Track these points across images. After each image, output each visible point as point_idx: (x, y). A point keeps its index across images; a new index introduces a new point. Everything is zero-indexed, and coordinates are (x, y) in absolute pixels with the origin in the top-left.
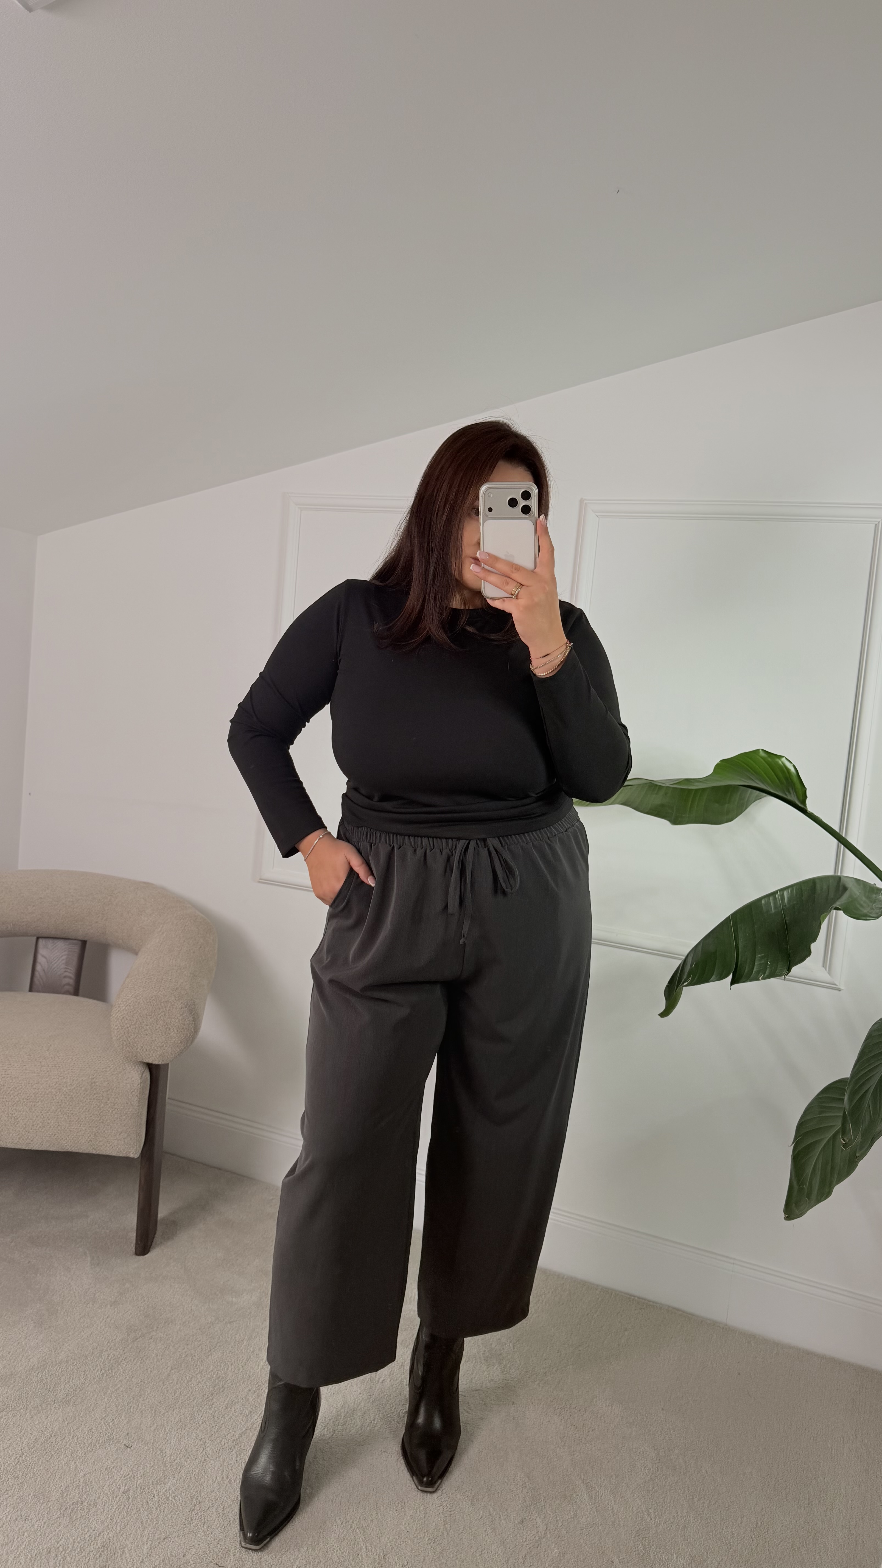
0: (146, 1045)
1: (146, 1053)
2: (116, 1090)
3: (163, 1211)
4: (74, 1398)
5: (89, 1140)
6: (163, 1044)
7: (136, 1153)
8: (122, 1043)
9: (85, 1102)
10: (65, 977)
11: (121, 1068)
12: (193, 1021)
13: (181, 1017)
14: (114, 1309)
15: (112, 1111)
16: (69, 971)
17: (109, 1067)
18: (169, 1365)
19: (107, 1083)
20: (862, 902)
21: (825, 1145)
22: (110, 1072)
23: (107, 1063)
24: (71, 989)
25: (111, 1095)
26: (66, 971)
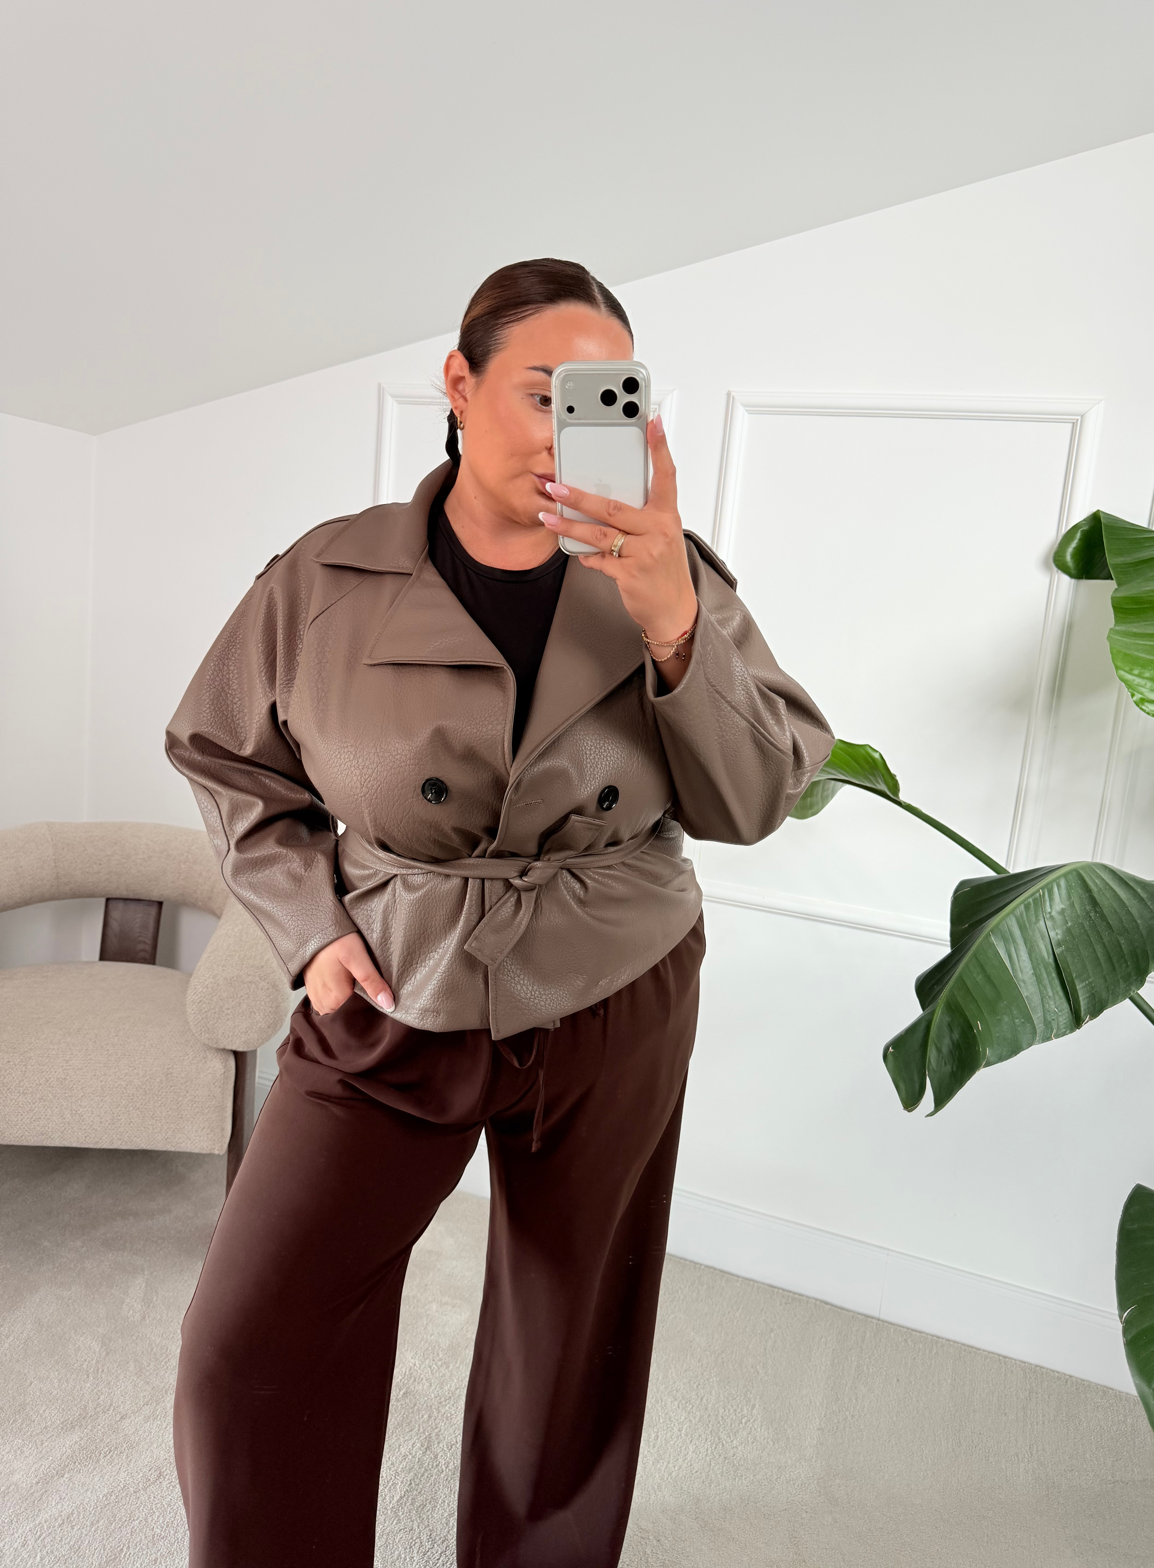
0: (228, 1031)
1: (232, 1040)
2: (196, 1081)
5: (166, 1137)
7: (222, 1148)
8: (200, 1029)
9: (161, 1095)
10: (140, 942)
11: (201, 1056)
15: (192, 1105)
16: (144, 935)
17: (188, 1055)
19: (185, 1073)
22: (189, 1060)
23: (185, 1050)
24: (146, 956)
25: (191, 1087)
26: (140, 936)
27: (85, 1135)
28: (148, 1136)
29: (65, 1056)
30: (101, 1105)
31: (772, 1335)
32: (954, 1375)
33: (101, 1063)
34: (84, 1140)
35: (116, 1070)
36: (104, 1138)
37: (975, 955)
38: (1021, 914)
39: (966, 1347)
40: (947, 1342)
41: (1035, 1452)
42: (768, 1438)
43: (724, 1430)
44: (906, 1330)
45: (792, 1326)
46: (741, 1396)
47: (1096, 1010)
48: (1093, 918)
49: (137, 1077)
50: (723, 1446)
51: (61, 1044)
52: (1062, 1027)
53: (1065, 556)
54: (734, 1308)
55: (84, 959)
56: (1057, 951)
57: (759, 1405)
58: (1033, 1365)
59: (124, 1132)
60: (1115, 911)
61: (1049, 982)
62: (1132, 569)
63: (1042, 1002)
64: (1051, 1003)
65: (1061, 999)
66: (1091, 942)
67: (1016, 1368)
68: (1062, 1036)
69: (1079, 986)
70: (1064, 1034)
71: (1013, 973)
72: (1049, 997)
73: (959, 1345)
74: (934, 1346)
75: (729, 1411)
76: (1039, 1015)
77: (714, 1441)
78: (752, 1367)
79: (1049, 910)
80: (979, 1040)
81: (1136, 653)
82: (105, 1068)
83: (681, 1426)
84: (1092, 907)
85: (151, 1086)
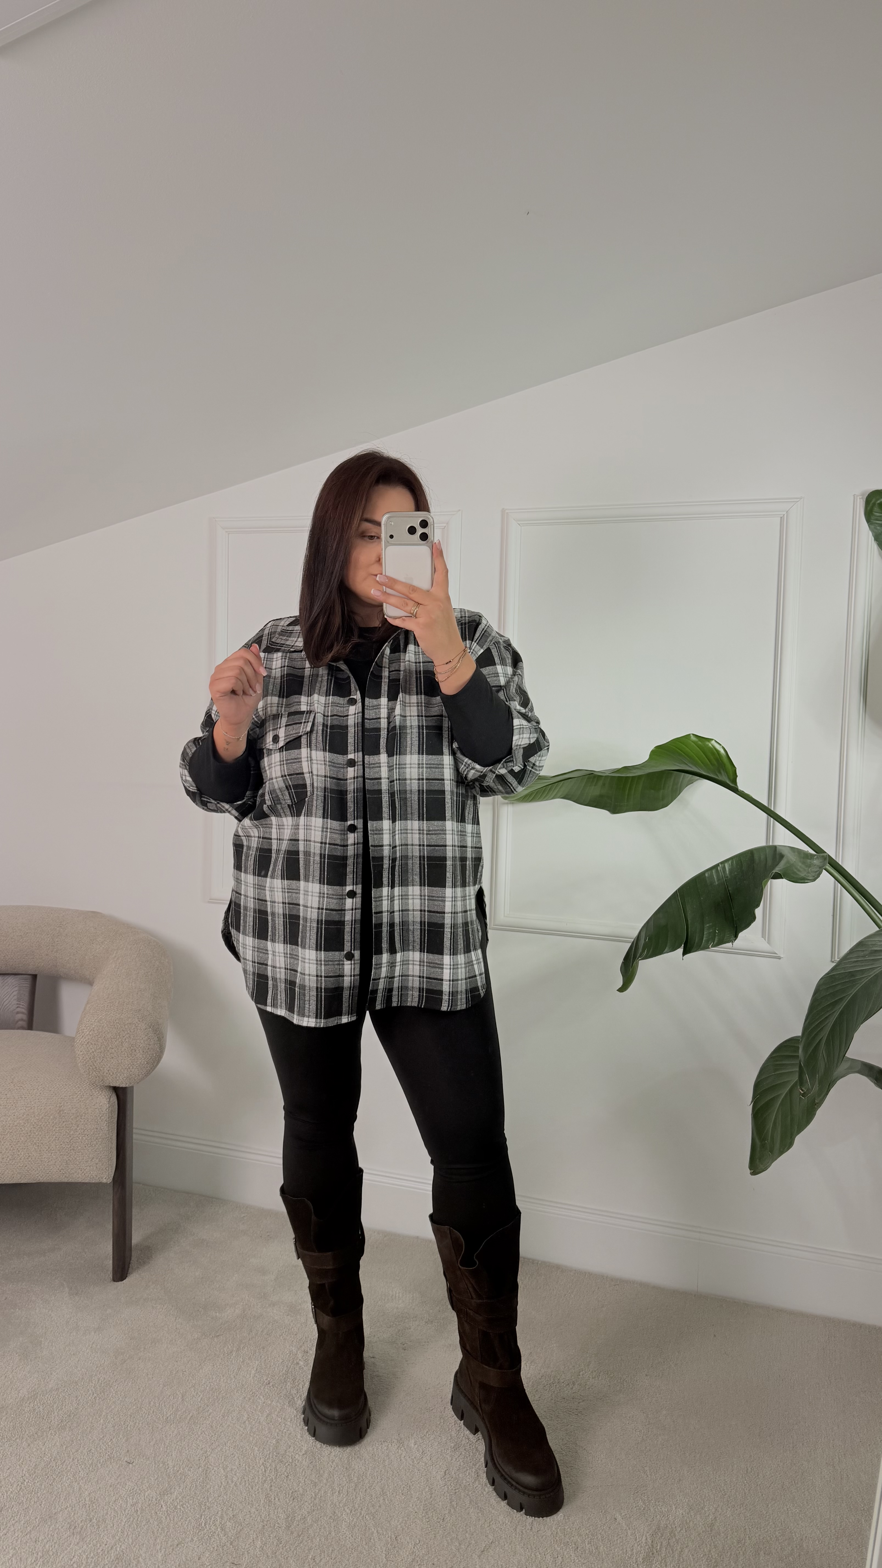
0: (112, 1068)
1: (114, 1076)
2: (85, 1116)
3: (137, 1237)
4: (70, 1423)
5: (60, 1168)
6: (130, 1065)
7: (109, 1178)
8: (88, 1068)
9: (55, 1130)
10: (18, 1013)
11: (88, 1094)
12: (158, 1041)
13: (146, 1037)
14: (99, 1335)
15: (82, 1138)
16: (21, 1006)
17: (76, 1094)
18: (161, 1383)
19: (75, 1110)
20: (799, 867)
21: (782, 1100)
22: (77, 1099)
23: (74, 1090)
24: (24, 1024)
25: (80, 1121)
26: (18, 1007)
28: (43, 1171)
85: (46, 1123)
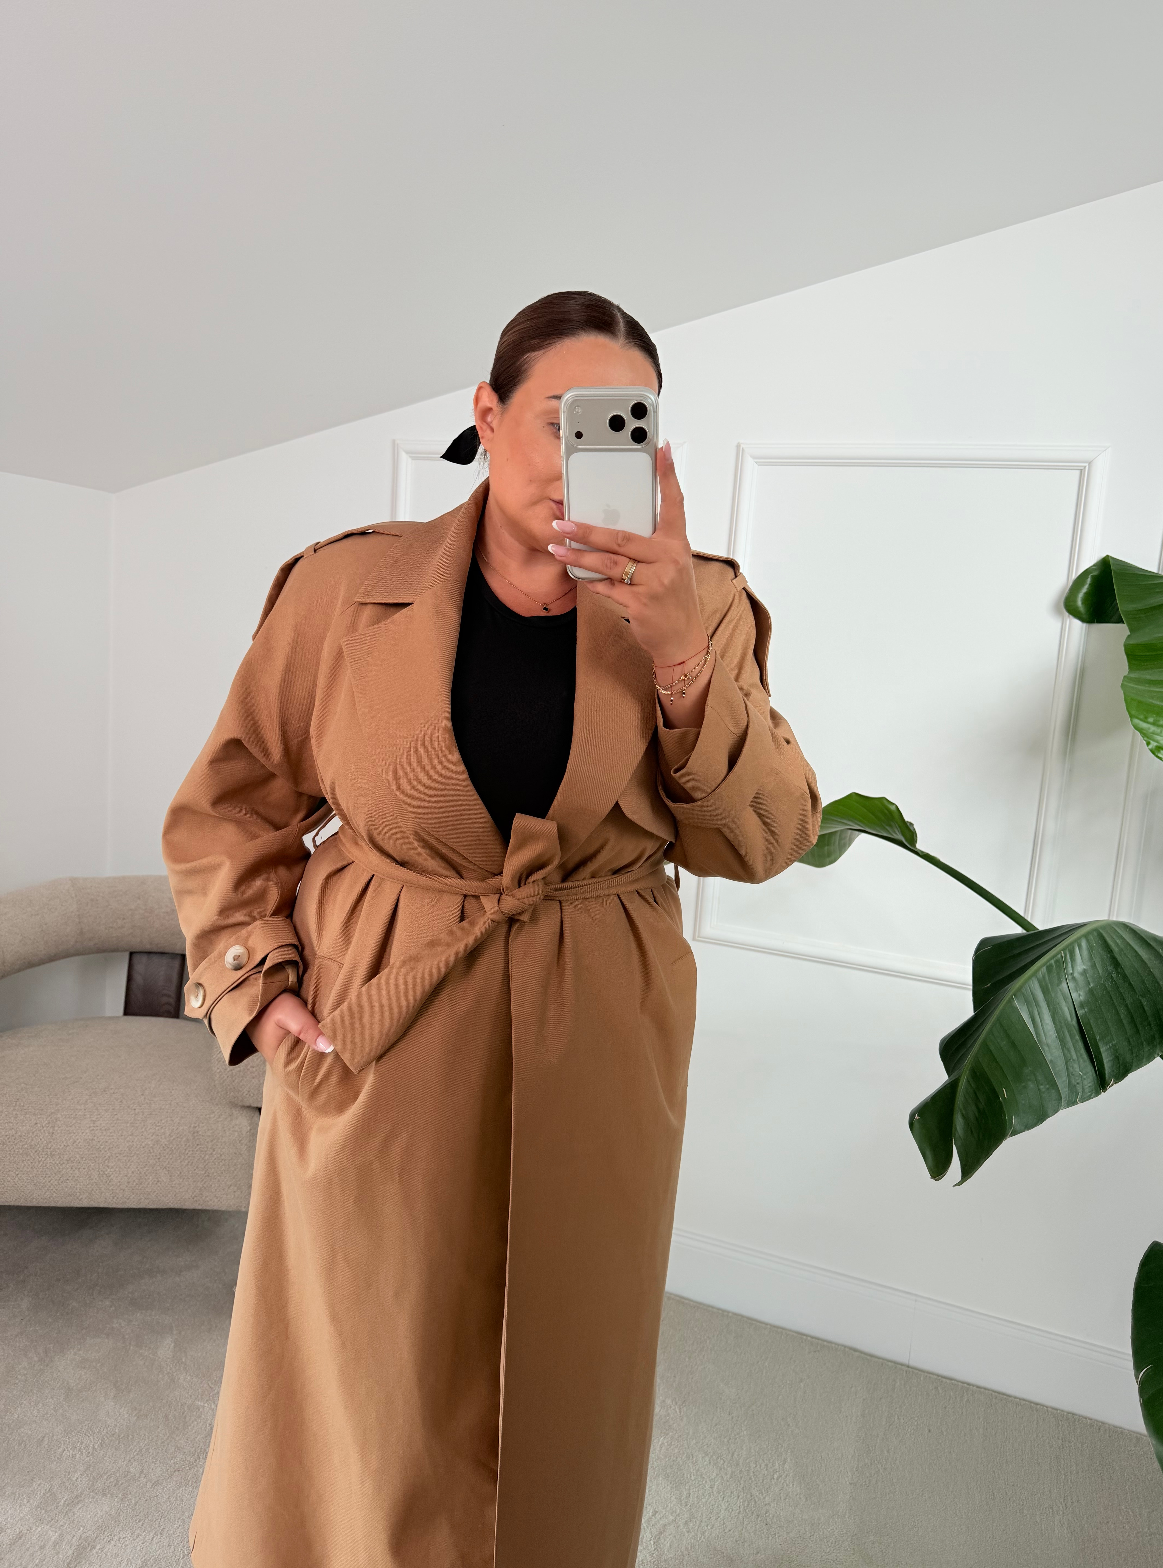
2: (222, 1139)
5: (193, 1195)
8: (225, 1087)
9: (187, 1154)
10: (164, 996)
11: (226, 1115)
15: (219, 1163)
16: (168, 988)
17: (214, 1112)
19: (211, 1132)
22: (215, 1118)
23: (210, 1108)
24: (168, 1009)
25: (217, 1145)
26: (164, 989)
27: (112, 1195)
28: (175, 1196)
29: (91, 1116)
30: (128, 1166)
31: (802, 1385)
32: (985, 1424)
33: (128, 1123)
34: (112, 1200)
35: (143, 1129)
36: (131, 1198)
37: (998, 1020)
38: (1044, 977)
39: (996, 1394)
40: (978, 1389)
41: (1069, 1504)
42: (800, 1494)
43: (756, 1486)
44: (936, 1377)
45: (821, 1376)
46: (772, 1450)
47: (1122, 1072)
48: (1115, 979)
49: (163, 1137)
50: (755, 1502)
51: (87, 1104)
52: (1087, 1091)
53: (1075, 601)
54: (763, 1358)
55: (108, 1013)
56: (1080, 1013)
57: (791, 1460)
58: (1066, 1412)
59: (151, 1192)
60: (1138, 972)
61: (1073, 1045)
62: (1144, 615)
63: (1067, 1067)
64: (1076, 1066)
65: (1084, 1061)
66: (1114, 1004)
67: (1048, 1415)
68: (1087, 1100)
69: (1103, 1049)
70: (1089, 1098)
71: (1037, 1037)
72: (1074, 1060)
73: (990, 1392)
74: (965, 1394)
75: (761, 1466)
76: (1064, 1079)
77: (746, 1498)
78: (783, 1419)
79: (1071, 971)
80: (1004, 1107)
81: (1150, 701)
82: (133, 1128)
83: (712, 1483)
84: (1114, 968)
85: (178, 1145)
